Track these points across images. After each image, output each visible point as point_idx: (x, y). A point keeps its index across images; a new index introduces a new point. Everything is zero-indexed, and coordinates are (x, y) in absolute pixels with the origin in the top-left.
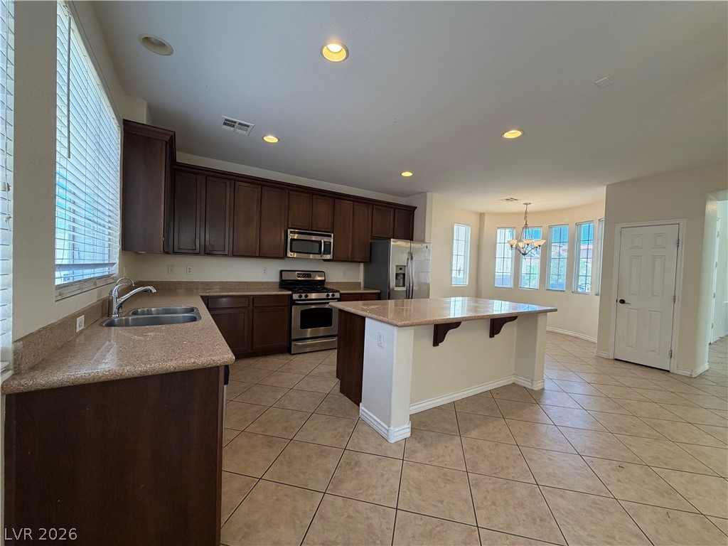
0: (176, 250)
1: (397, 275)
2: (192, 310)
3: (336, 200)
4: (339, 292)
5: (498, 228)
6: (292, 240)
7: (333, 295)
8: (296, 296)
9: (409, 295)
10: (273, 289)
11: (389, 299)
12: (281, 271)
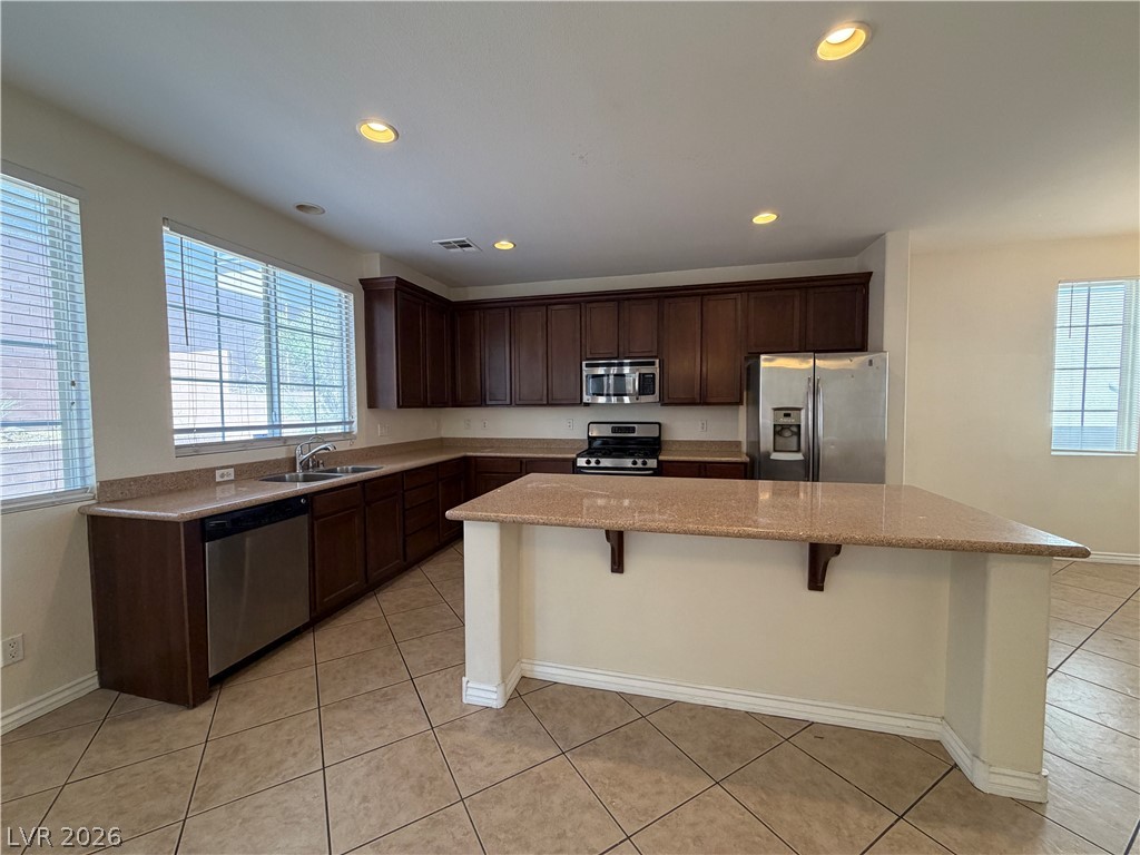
1: (777, 427)
3: (666, 300)
4: (656, 457)
6: (589, 377)
7: (645, 463)
8: (582, 462)
12: (588, 424)
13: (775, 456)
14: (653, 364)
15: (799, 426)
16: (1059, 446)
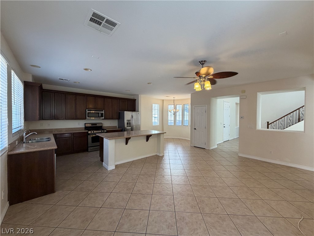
0: (43, 118)
1: (127, 123)
2: (49, 138)
3: (105, 99)
4: (106, 130)
5: (169, 105)
6: (88, 113)
7: (104, 131)
8: (89, 132)
9: (132, 130)
10: (82, 130)
11: (125, 131)
12: (85, 124)
13: (127, 128)
14: (103, 111)
15: (130, 123)
16: (154, 125)
